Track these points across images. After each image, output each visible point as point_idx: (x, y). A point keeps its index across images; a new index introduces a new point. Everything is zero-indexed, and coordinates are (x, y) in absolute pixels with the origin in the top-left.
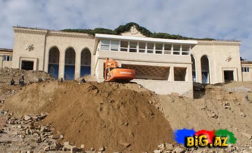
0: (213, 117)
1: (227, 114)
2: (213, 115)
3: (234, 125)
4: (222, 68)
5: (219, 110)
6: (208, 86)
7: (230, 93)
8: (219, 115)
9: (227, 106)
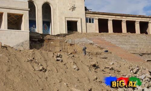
0: (41, 70)
1: (58, 68)
2: (41, 68)
3: (64, 79)
4: (65, 18)
5: (49, 63)
6: (48, 37)
7: (71, 45)
8: (48, 69)
9: (59, 58)
